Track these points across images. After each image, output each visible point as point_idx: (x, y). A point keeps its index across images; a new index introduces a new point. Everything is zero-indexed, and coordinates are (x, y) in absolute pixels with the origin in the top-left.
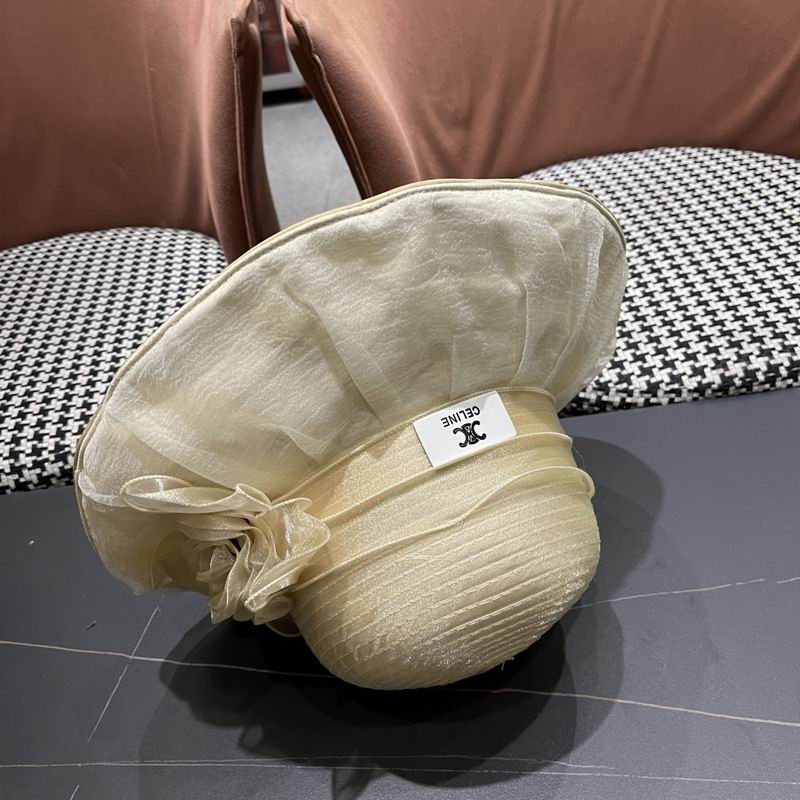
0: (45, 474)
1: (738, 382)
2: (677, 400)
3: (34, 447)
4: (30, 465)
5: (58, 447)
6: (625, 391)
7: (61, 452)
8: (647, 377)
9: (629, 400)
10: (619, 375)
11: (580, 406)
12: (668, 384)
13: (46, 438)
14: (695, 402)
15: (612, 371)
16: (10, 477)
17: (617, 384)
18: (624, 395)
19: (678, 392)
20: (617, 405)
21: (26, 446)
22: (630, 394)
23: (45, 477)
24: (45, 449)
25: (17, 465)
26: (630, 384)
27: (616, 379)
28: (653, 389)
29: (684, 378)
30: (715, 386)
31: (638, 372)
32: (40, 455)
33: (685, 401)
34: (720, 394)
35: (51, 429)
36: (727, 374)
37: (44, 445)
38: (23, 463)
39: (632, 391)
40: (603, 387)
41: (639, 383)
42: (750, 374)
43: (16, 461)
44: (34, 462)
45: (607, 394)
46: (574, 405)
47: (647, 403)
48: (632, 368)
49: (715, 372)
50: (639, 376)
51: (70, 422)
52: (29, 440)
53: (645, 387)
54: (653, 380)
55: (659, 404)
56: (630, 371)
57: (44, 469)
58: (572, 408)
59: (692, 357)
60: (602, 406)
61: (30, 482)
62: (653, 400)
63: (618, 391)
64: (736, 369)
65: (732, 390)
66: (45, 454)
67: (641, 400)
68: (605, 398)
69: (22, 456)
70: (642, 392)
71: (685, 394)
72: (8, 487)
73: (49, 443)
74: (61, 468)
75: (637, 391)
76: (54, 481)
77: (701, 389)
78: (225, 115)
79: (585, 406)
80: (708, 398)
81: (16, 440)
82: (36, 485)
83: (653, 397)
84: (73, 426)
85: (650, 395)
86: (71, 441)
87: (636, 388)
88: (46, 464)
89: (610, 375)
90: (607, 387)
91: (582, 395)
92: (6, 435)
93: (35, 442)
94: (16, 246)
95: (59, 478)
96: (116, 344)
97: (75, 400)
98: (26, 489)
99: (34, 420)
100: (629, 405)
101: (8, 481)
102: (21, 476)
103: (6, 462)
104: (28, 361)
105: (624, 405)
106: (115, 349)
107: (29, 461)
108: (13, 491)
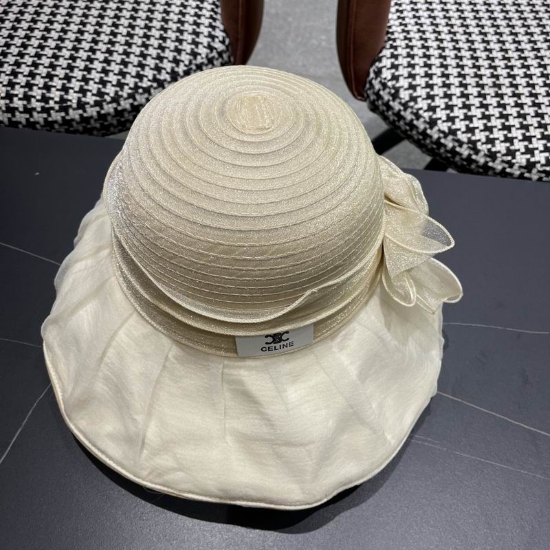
0: (50, 119)
2: (545, 179)
3: (43, 95)
4: (39, 109)
5: (62, 100)
6: (508, 162)
7: (65, 105)
8: (528, 156)
9: (508, 170)
10: (508, 149)
11: (469, 164)
12: (542, 165)
13: (53, 89)
15: (503, 144)
16: (23, 115)
17: (504, 155)
18: (506, 166)
20: (498, 171)
21: (37, 93)
22: (511, 165)
23: (50, 122)
24: (52, 99)
25: (29, 107)
26: (514, 157)
27: (504, 151)
28: (530, 166)
31: (523, 150)
32: (47, 103)
37: (51, 95)
38: (34, 106)
39: (514, 164)
40: (492, 155)
41: (521, 159)
43: (28, 103)
44: (42, 107)
45: (494, 161)
46: (465, 163)
47: (521, 176)
48: (519, 145)
50: (522, 153)
51: (73, 80)
52: (39, 88)
53: (524, 163)
54: (532, 160)
55: (530, 179)
56: (517, 148)
57: (49, 115)
58: (462, 165)
60: (486, 169)
61: (38, 123)
62: (527, 175)
63: (503, 161)
66: (51, 103)
67: (517, 173)
68: (490, 164)
69: (33, 100)
70: (521, 167)
72: (20, 123)
73: (55, 95)
74: (63, 118)
75: (517, 165)
76: (56, 126)
79: (473, 166)
81: (29, 86)
82: (42, 126)
83: (527, 172)
84: (75, 85)
85: (526, 171)
86: (73, 97)
87: (517, 163)
88: (52, 112)
89: (501, 147)
90: (496, 156)
91: (474, 157)
92: (22, 80)
93: (44, 91)
95: (61, 125)
96: (115, 20)
97: (78, 63)
98: (34, 128)
99: (44, 72)
100: (507, 174)
101: (21, 118)
102: (31, 116)
103: (20, 102)
104: (42, 17)
105: (503, 173)
106: (114, 25)
107: (38, 106)
108: (24, 126)
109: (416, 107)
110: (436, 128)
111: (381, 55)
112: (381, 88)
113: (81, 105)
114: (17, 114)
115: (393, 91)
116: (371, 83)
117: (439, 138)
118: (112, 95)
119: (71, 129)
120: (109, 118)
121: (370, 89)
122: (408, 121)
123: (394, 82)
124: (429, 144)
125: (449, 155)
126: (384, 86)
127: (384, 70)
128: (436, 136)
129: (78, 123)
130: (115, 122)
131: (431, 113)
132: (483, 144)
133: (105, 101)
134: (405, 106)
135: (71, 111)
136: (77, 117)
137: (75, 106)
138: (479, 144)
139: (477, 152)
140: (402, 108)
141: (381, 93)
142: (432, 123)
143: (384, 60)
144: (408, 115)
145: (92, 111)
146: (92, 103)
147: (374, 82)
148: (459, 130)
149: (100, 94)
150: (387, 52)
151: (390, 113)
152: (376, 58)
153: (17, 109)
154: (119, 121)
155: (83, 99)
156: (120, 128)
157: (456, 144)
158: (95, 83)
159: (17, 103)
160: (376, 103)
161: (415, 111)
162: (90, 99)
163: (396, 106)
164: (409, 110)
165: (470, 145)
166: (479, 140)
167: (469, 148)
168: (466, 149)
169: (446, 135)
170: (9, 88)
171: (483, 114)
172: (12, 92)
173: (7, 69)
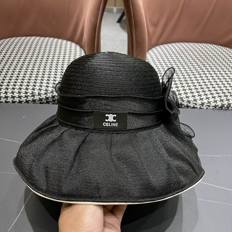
0: (28, 100)
1: (226, 106)
4: (24, 96)
5: (33, 93)
6: (195, 103)
8: (201, 101)
9: (195, 106)
10: (194, 99)
11: (181, 106)
13: (29, 90)
14: (213, 110)
16: (18, 99)
18: (194, 105)
19: (209, 106)
20: (192, 107)
21: (23, 91)
22: (196, 105)
25: (20, 96)
26: (196, 102)
27: (193, 100)
28: (202, 104)
29: (211, 103)
30: (219, 106)
33: (210, 109)
34: (220, 108)
35: (31, 87)
36: (223, 103)
38: (22, 95)
40: (189, 102)
41: (199, 102)
42: (229, 105)
43: (20, 94)
45: (190, 103)
47: (200, 108)
48: (197, 98)
49: (220, 102)
50: (199, 100)
51: (36, 86)
52: (24, 89)
53: (201, 103)
54: (203, 102)
55: (203, 109)
57: (27, 98)
59: (214, 97)
60: (188, 107)
62: (202, 107)
63: (193, 103)
64: (226, 103)
65: (223, 108)
66: (28, 94)
67: (199, 107)
68: (189, 105)
69: (22, 93)
70: (200, 105)
71: (211, 107)
72: (16, 102)
73: (30, 91)
74: (33, 99)
76: (30, 102)
77: (215, 106)
78: (97, 7)
79: (183, 106)
80: (217, 109)
81: (20, 89)
82: (24, 102)
84: (37, 88)
86: (36, 92)
87: (198, 103)
88: (29, 97)
89: (191, 99)
91: (183, 103)
92: (17, 87)
93: (26, 90)
94: (18, 36)
95: (32, 102)
96: (50, 68)
97: (38, 81)
98: (22, 103)
99: (26, 84)
100: (195, 108)
101: (17, 100)
102: (21, 99)
103: (17, 94)
104: (24, 68)
105: (194, 107)
106: (50, 69)
107: (24, 95)
108: (18, 103)
113: (39, 94)
114: (15, 98)
118: (51, 90)
119: (35, 103)
120: (49, 99)
129: (38, 101)
130: (51, 100)
133: (48, 92)
135: (35, 96)
136: (38, 99)
137: (37, 94)
138: (184, 99)
139: (183, 101)
145: (43, 96)
146: (44, 93)
149: (46, 90)
154: (53, 100)
155: (40, 92)
156: (53, 102)
158: (45, 87)
159: (16, 95)
162: (43, 92)
165: (181, 99)
166: (183, 97)
167: (181, 100)
170: (13, 90)
171: (183, 89)
172: (14, 91)
173: (12, 84)
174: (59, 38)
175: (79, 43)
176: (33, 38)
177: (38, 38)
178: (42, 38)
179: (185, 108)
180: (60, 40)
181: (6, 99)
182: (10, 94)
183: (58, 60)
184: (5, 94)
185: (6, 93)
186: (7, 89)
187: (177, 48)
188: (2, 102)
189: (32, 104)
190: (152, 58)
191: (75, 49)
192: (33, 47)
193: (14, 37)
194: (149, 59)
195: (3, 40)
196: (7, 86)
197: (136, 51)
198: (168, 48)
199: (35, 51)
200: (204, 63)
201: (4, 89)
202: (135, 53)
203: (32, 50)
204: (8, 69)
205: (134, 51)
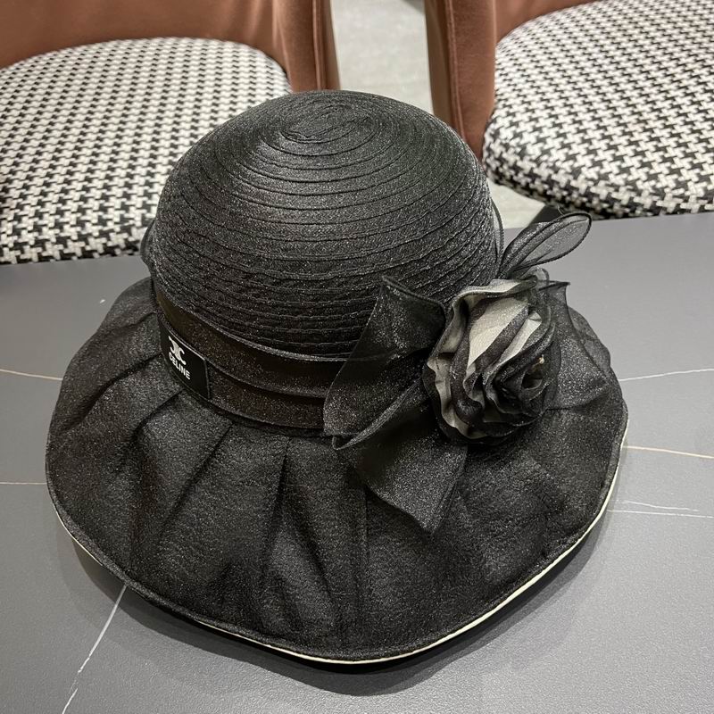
0: (110, 244)
3: (100, 218)
4: (97, 234)
5: (123, 220)
6: (681, 196)
7: (126, 224)
8: (704, 184)
9: (683, 206)
10: (676, 181)
11: (633, 211)
13: (110, 210)
15: (669, 177)
16: (76, 244)
17: (673, 189)
18: (680, 201)
20: (671, 210)
21: (92, 216)
22: (686, 199)
23: (110, 247)
24: (111, 220)
25: (84, 233)
26: (687, 190)
27: (674, 185)
28: (709, 195)
31: (696, 179)
32: (105, 225)
35: (115, 203)
37: (109, 216)
38: (90, 231)
39: (689, 197)
40: (660, 193)
41: (696, 190)
43: (82, 229)
45: (663, 199)
46: (627, 210)
47: (702, 210)
48: (689, 175)
50: (697, 182)
51: (133, 197)
52: (94, 211)
53: (702, 194)
54: (710, 187)
56: (688, 178)
57: (109, 239)
60: (655, 210)
61: (96, 251)
62: (708, 207)
63: (675, 197)
66: (110, 225)
67: (696, 207)
68: (659, 204)
69: (88, 225)
70: (698, 198)
72: (74, 254)
73: (114, 215)
74: (126, 240)
76: (118, 251)
79: (638, 212)
81: (82, 210)
82: (101, 255)
83: (708, 203)
84: (137, 201)
85: (706, 201)
87: (693, 194)
88: (111, 234)
89: (667, 181)
90: (663, 191)
91: (637, 200)
92: (72, 206)
93: (101, 213)
94: (64, 48)
95: (123, 250)
96: (174, 133)
97: (137, 179)
98: (92, 257)
99: (98, 194)
100: (683, 211)
101: (75, 248)
102: (87, 244)
103: (73, 230)
104: (87, 143)
105: (678, 211)
106: (173, 138)
107: (95, 230)
108: (79, 258)
109: (551, 159)
110: (581, 177)
111: (494, 116)
112: (504, 150)
114: (70, 243)
115: (519, 150)
116: (489, 149)
117: (589, 188)
119: (136, 253)
121: (489, 156)
122: (544, 179)
123: (517, 140)
124: (577, 199)
125: (605, 205)
126: (507, 146)
127: (502, 131)
128: (583, 187)
131: (571, 162)
132: (644, 182)
134: (538, 162)
135: (134, 230)
136: (142, 238)
137: (139, 224)
138: (640, 185)
139: (639, 193)
140: (534, 165)
141: (505, 155)
142: (576, 173)
143: (499, 120)
144: (544, 172)
147: (492, 146)
148: (611, 172)
150: (500, 112)
151: (520, 175)
152: (490, 121)
153: (69, 238)
157: (611, 189)
159: (70, 231)
160: (501, 170)
161: (551, 165)
163: (526, 165)
164: (544, 165)
165: (629, 187)
166: (638, 179)
167: (628, 190)
168: (625, 193)
169: (596, 183)
170: (58, 217)
171: (635, 151)
172: (62, 220)
173: (53, 197)
174: (194, 34)
175: (261, 43)
176: (111, 45)
177: (126, 43)
178: (140, 43)
179: (646, 216)
180: (199, 43)
181: (40, 250)
182: (52, 232)
183: (196, 107)
184: (36, 234)
185: (37, 228)
186: (39, 215)
187: (599, 18)
188: (30, 260)
189: (126, 255)
190: (513, 62)
191: (251, 63)
192: (113, 73)
193: (49, 51)
194: (503, 65)
195: (17, 65)
196: (39, 207)
197: (457, 33)
198: (567, 22)
199: (118, 86)
200: (701, 57)
201: (30, 218)
202: (454, 41)
203: (109, 84)
204: (39, 153)
205: (452, 36)
